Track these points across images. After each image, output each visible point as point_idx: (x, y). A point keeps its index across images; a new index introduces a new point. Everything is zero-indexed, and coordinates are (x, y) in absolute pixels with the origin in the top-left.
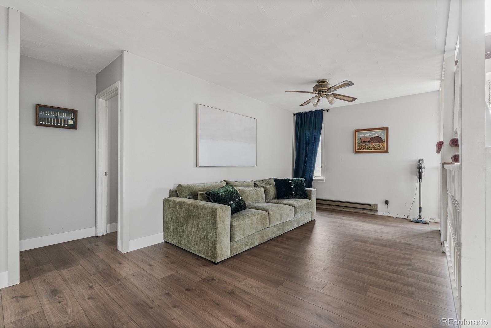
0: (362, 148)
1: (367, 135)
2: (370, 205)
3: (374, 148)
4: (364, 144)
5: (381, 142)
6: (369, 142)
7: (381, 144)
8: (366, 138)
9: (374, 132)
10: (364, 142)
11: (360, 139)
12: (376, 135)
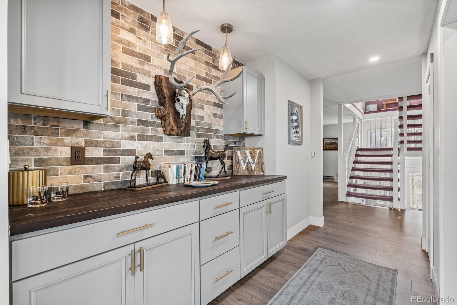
0: (327, 148)
1: (329, 141)
2: (331, 177)
3: (333, 148)
4: (327, 146)
5: (336, 145)
6: (330, 145)
7: (336, 146)
8: (328, 143)
9: (332, 140)
10: (328, 145)
11: (326, 143)
12: (334, 141)
